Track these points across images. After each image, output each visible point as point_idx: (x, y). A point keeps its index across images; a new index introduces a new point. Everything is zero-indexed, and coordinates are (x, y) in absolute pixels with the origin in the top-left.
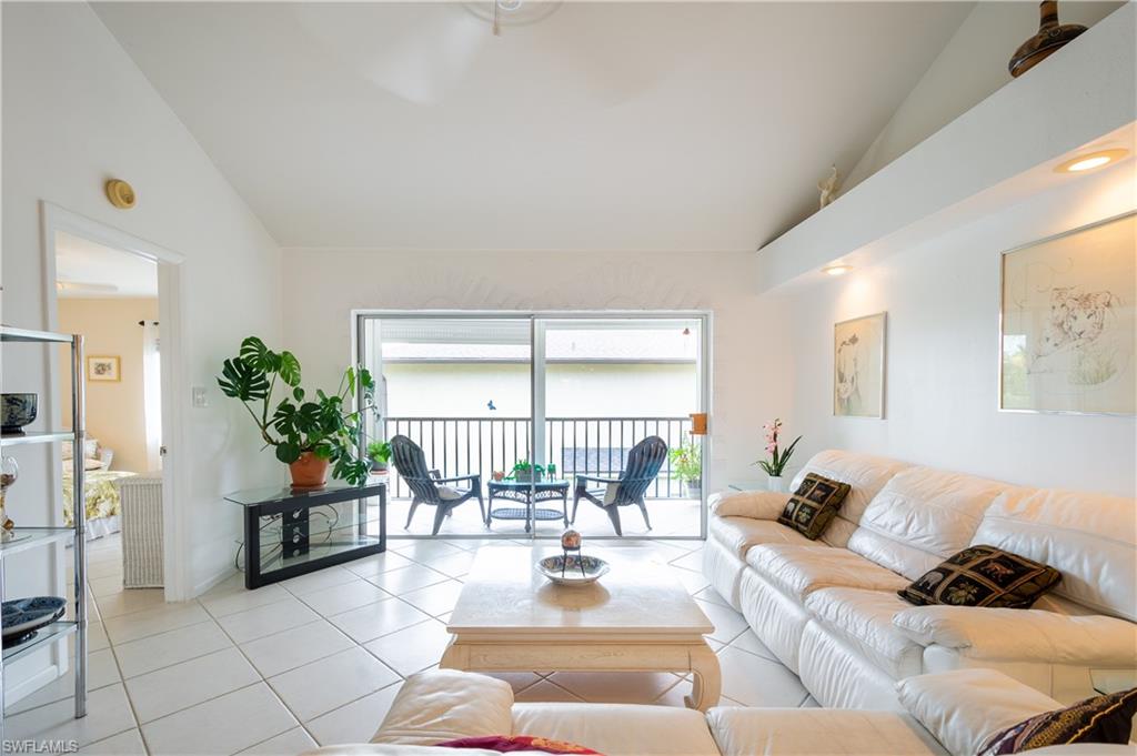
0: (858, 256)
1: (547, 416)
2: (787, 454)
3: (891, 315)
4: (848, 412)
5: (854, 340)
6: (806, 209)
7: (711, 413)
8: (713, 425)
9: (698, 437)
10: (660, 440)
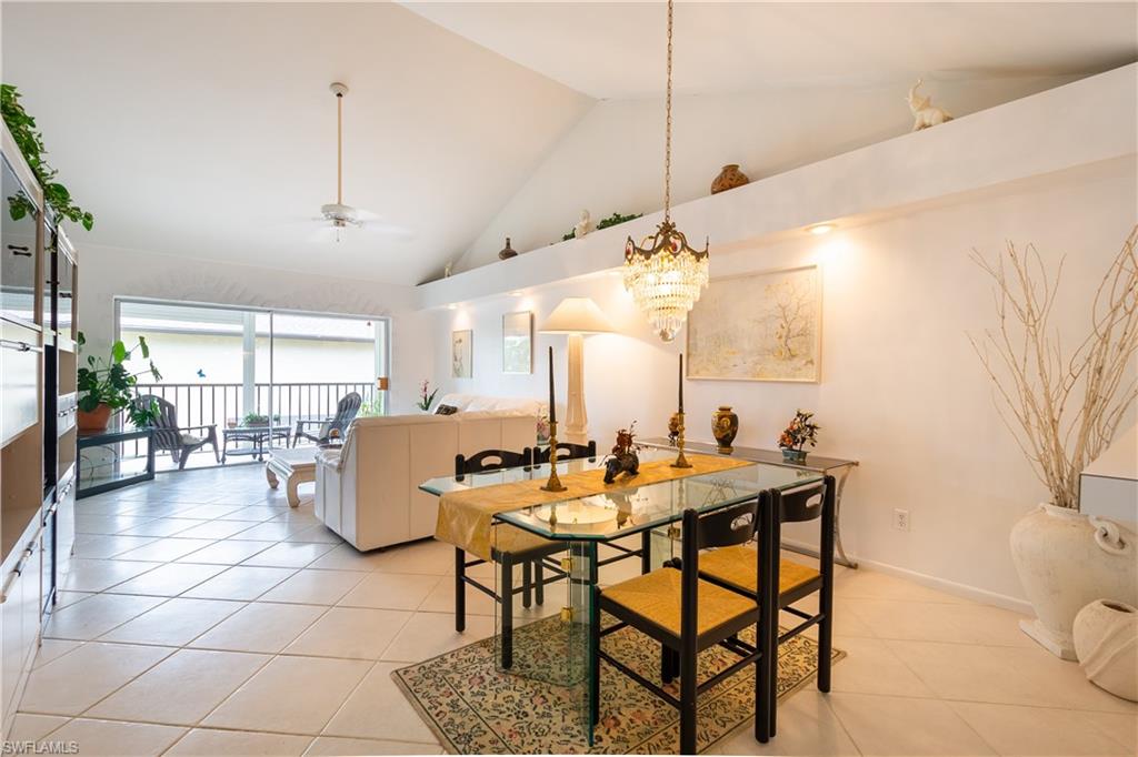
0: (462, 304)
1: (256, 382)
2: (431, 398)
3: (474, 333)
4: (459, 376)
5: (460, 341)
6: (438, 275)
7: (391, 377)
8: (392, 385)
9: (383, 391)
10: (358, 395)
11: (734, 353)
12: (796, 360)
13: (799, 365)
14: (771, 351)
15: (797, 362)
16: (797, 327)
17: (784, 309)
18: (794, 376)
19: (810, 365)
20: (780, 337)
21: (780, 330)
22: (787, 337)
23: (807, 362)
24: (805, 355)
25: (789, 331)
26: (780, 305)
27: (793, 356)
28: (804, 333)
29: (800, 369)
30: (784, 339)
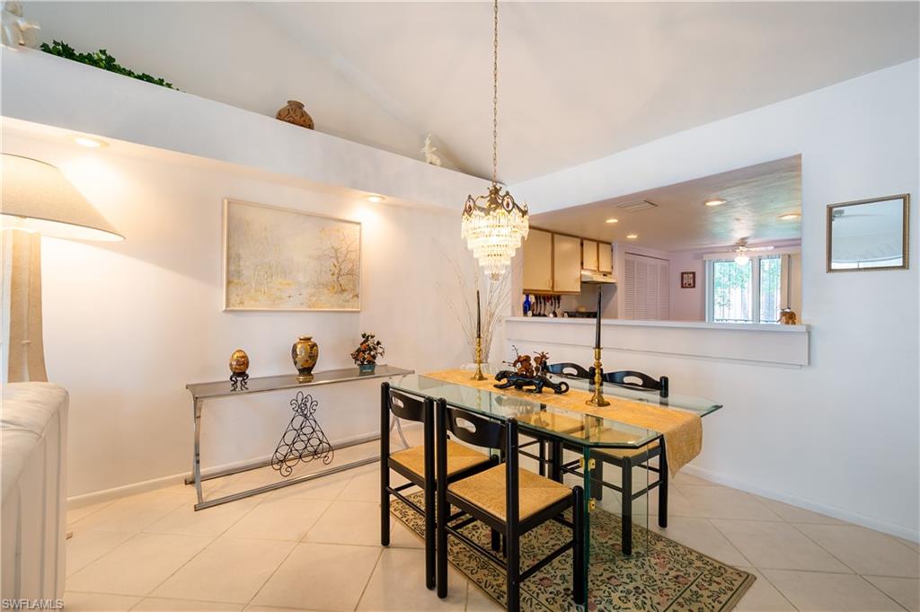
11: (288, 284)
12: (345, 294)
13: (348, 298)
14: (325, 286)
15: (347, 296)
16: (346, 267)
17: (336, 251)
18: (344, 307)
19: (355, 298)
20: (333, 274)
21: (333, 268)
22: (339, 275)
23: (353, 297)
24: (353, 290)
25: (340, 270)
26: (333, 247)
27: (343, 291)
28: (351, 273)
29: (348, 301)
30: (336, 276)
